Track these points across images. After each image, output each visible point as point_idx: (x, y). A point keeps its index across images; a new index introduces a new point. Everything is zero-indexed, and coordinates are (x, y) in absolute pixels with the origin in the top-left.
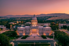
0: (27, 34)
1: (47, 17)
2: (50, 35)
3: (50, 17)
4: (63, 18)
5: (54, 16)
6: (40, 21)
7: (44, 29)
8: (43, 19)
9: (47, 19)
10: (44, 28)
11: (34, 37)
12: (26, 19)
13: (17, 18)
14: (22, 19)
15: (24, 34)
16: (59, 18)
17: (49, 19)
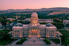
0: (25, 36)
1: (49, 11)
2: (54, 37)
3: (51, 12)
4: (65, 13)
5: (55, 11)
6: (42, 17)
7: (47, 29)
8: (44, 13)
9: (49, 13)
10: (47, 27)
11: (34, 41)
12: (26, 14)
13: (18, 12)
14: (22, 13)
15: (21, 36)
16: (62, 13)
17: (51, 14)
